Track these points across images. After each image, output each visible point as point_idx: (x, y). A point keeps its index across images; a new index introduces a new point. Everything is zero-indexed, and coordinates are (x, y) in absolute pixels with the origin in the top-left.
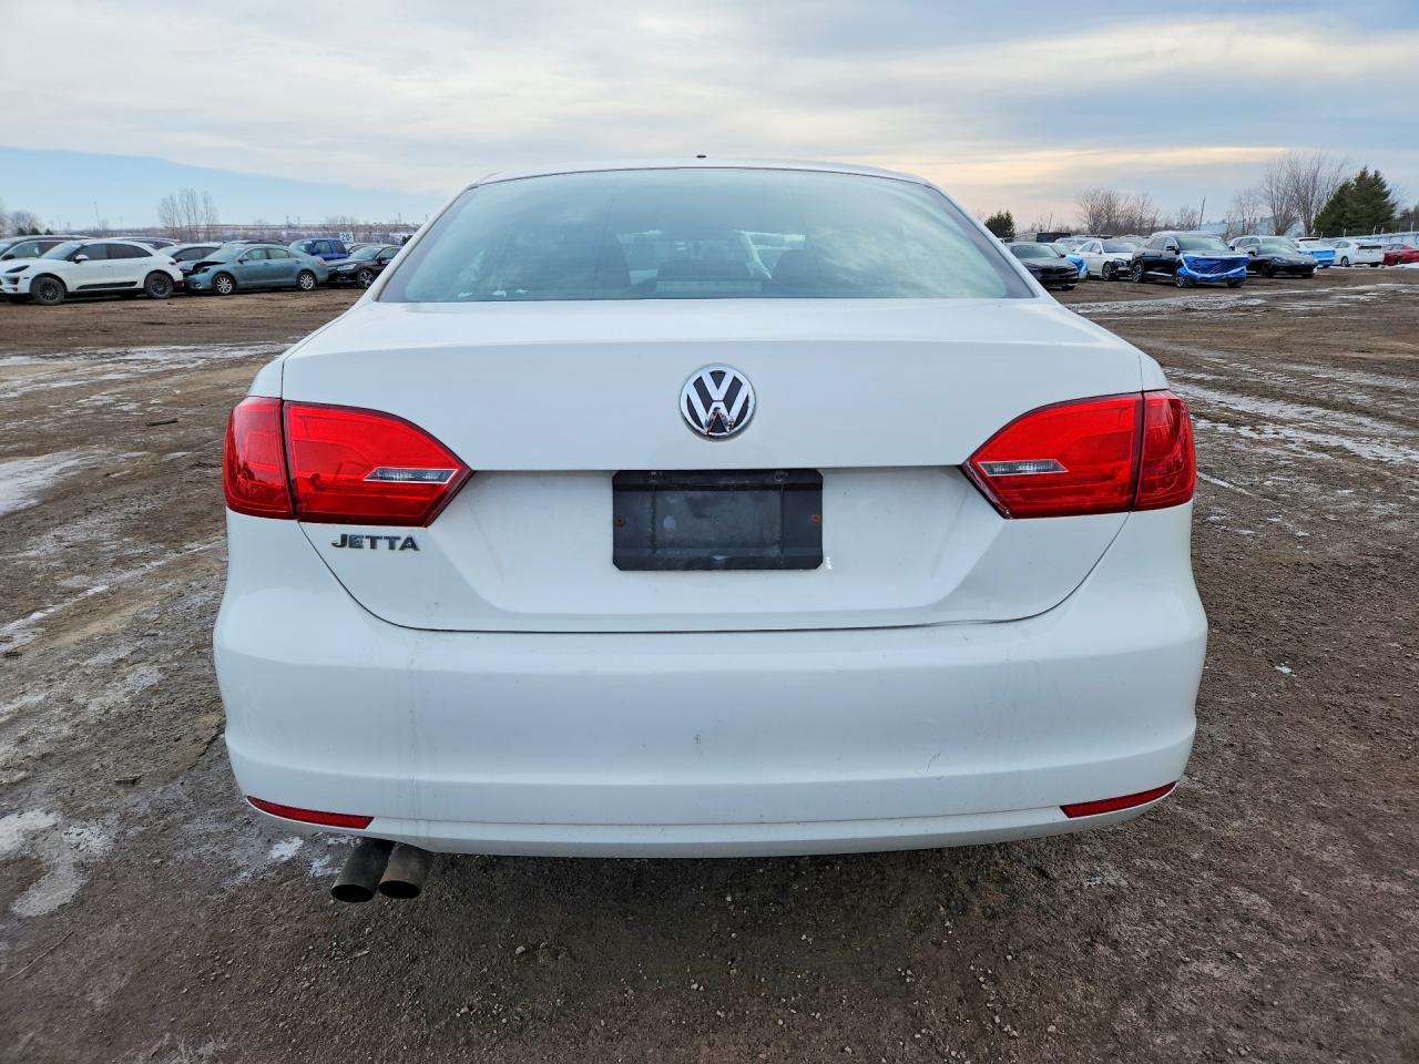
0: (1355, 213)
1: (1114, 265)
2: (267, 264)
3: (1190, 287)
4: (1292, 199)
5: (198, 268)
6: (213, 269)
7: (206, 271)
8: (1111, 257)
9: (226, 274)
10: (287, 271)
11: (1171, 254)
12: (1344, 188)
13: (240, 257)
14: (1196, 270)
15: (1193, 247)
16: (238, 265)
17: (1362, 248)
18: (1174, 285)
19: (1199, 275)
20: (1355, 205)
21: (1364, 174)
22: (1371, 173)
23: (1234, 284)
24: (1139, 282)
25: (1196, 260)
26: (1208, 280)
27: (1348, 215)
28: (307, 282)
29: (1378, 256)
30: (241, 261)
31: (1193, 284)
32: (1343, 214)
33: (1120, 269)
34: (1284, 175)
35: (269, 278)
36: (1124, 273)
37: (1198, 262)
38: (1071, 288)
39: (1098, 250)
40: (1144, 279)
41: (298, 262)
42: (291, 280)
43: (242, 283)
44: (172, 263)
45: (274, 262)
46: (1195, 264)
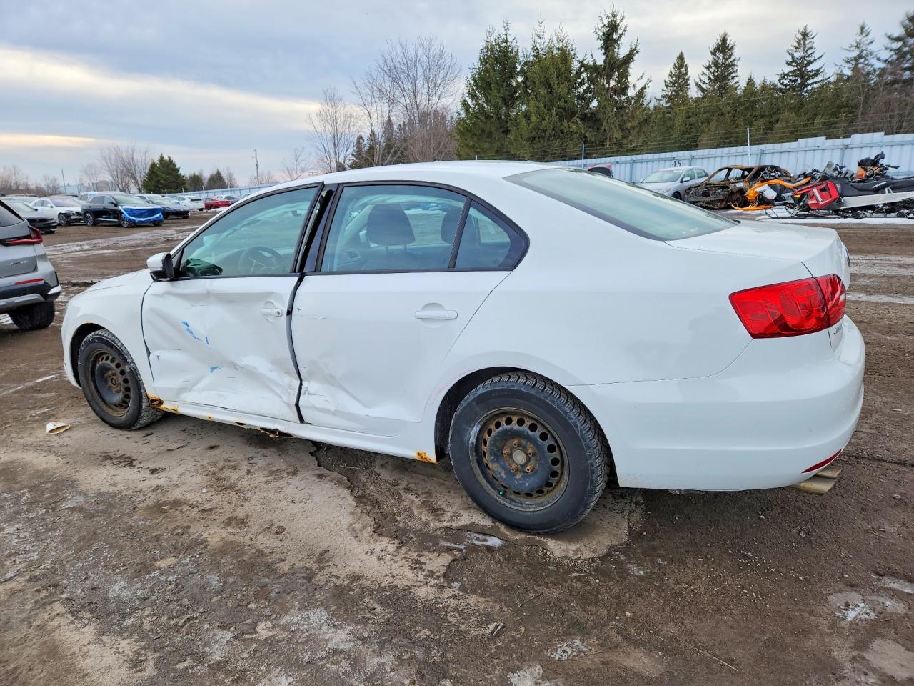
0: (165, 180)
1: (67, 215)
3: (133, 227)
4: (122, 171)
8: (63, 210)
11: (112, 207)
12: (153, 165)
14: (134, 216)
15: (126, 202)
17: (192, 200)
18: (120, 225)
19: (137, 219)
20: (163, 176)
21: (162, 158)
22: (166, 158)
23: (157, 224)
24: (92, 225)
25: (132, 210)
26: (142, 222)
27: (162, 181)
29: (201, 205)
31: (134, 225)
32: (158, 181)
33: (73, 217)
34: (113, 157)
36: (76, 220)
37: (135, 212)
38: (53, 232)
39: (49, 205)
40: (95, 224)
46: (131, 212)
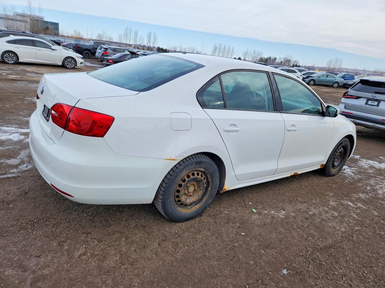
2: (326, 79)
5: (307, 77)
6: (311, 78)
7: (309, 78)
9: (314, 80)
10: (330, 82)
13: (319, 76)
16: (318, 78)
28: (336, 85)
30: (319, 77)
35: (325, 82)
41: (335, 79)
42: (331, 84)
43: (316, 83)
44: (301, 75)
45: (328, 78)
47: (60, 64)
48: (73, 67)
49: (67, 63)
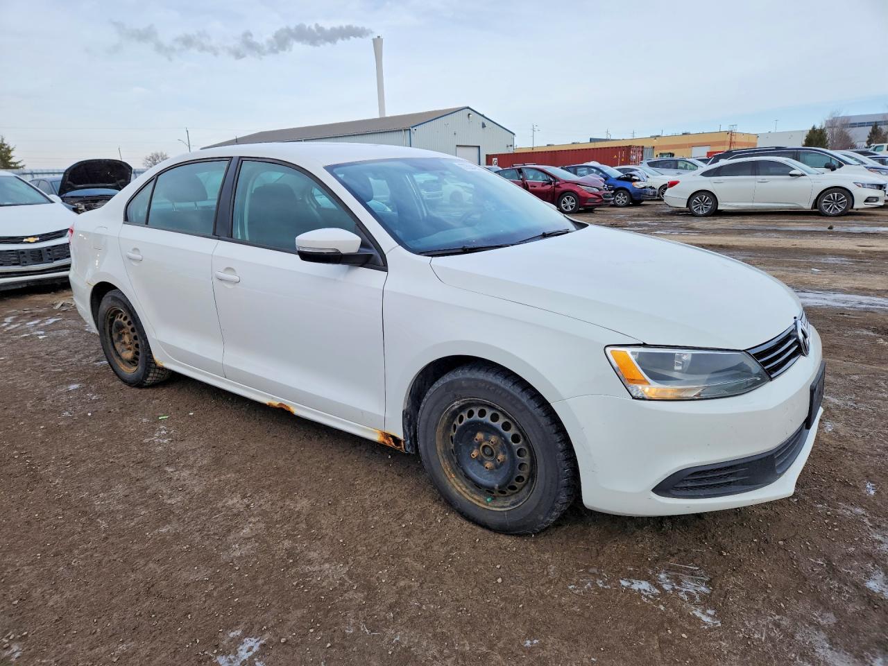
47: (807, 206)
48: (840, 211)
49: (825, 202)
